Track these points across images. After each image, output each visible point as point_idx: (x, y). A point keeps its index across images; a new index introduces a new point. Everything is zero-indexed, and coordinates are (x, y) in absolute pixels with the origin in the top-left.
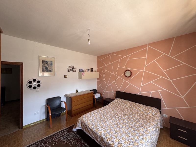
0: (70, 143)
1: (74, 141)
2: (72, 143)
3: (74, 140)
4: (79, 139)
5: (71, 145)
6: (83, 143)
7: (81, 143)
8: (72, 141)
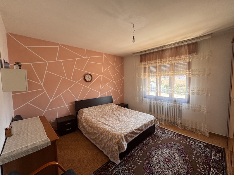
0: (133, 168)
1: (130, 165)
2: (132, 166)
3: (128, 165)
4: (125, 160)
5: (136, 167)
6: (131, 154)
7: (131, 157)
8: (130, 168)
